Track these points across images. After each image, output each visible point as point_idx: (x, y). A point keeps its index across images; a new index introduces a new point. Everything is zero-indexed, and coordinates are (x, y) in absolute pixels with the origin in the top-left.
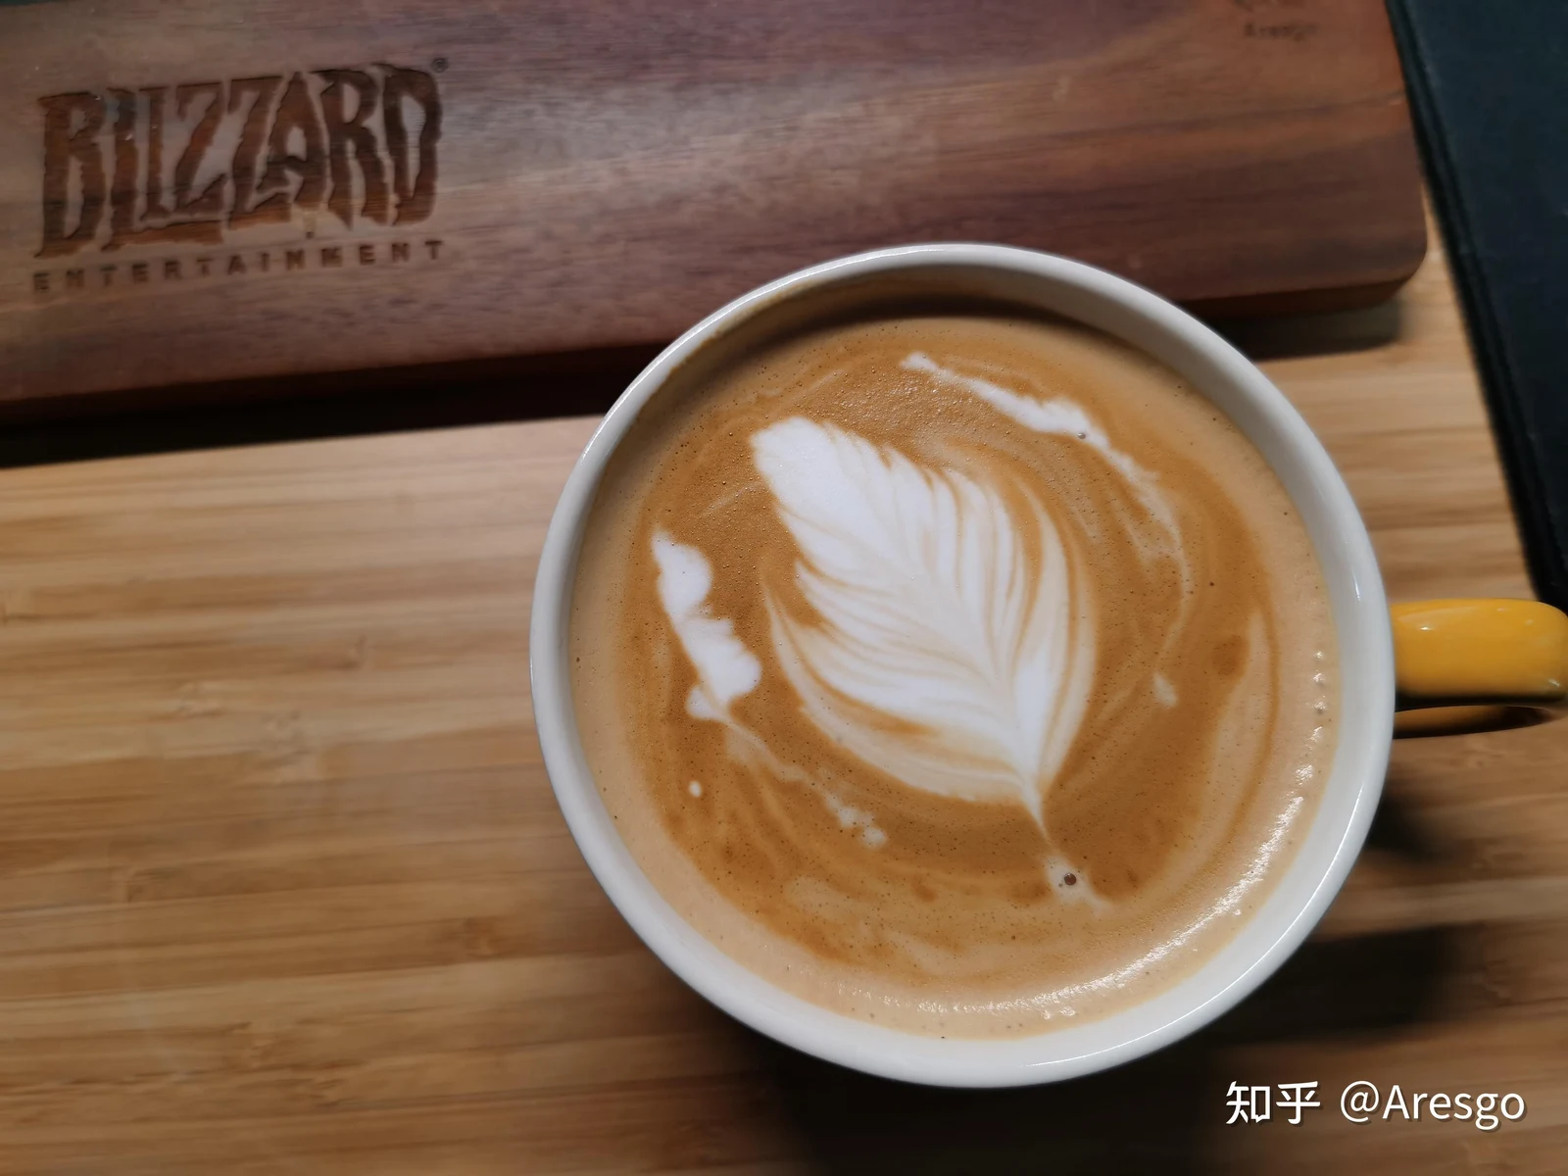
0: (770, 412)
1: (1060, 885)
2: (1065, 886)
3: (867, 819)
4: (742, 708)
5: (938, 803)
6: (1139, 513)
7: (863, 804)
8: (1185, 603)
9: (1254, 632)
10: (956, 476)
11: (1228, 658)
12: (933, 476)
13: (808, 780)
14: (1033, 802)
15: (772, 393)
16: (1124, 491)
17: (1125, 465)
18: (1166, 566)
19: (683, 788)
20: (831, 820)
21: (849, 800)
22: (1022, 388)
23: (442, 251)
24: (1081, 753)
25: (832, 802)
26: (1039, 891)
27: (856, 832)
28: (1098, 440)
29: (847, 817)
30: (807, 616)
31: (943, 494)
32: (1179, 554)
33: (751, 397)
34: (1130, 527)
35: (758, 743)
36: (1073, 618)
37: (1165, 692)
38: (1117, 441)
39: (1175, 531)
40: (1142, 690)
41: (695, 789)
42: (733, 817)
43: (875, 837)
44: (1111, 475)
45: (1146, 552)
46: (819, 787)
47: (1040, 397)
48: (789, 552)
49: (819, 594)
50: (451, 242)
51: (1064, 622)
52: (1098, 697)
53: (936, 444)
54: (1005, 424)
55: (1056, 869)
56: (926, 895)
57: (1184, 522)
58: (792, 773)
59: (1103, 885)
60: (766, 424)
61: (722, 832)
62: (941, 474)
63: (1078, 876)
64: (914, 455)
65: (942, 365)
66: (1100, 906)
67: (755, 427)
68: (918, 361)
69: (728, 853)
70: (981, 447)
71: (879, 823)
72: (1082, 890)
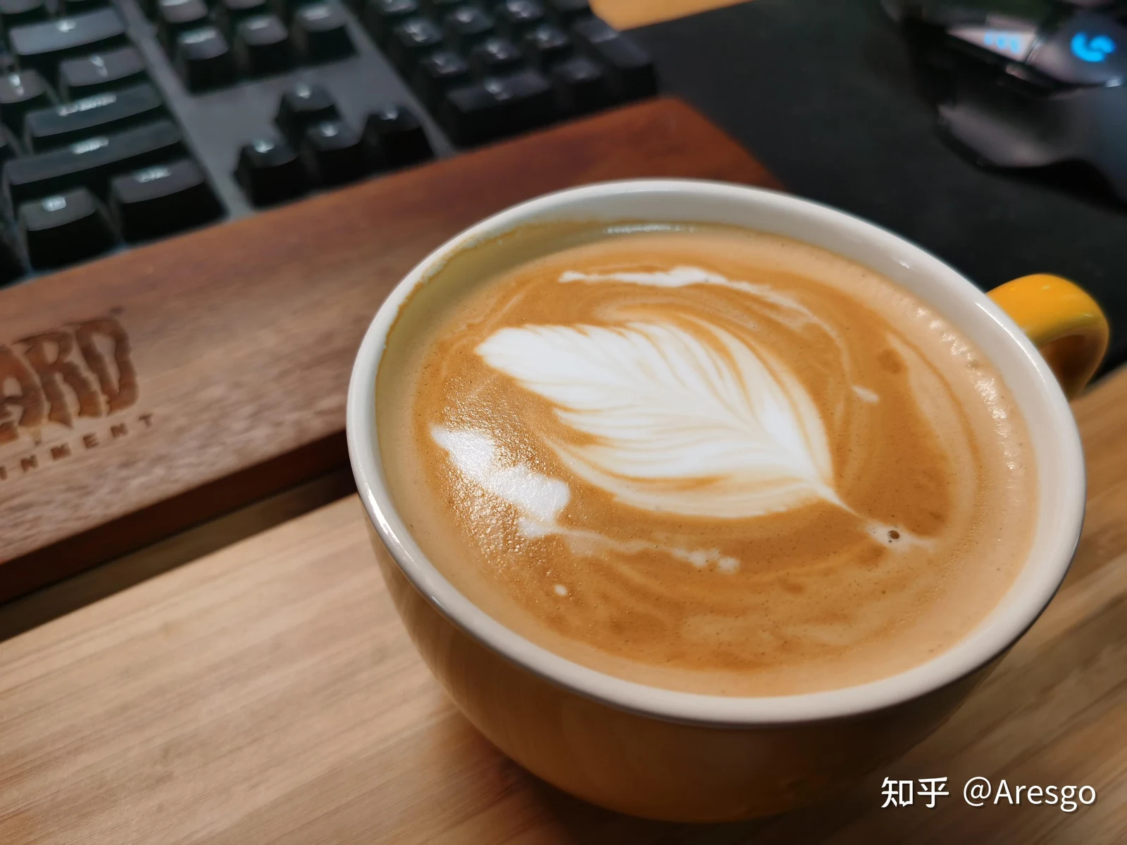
0: (481, 331)
1: (890, 541)
2: (893, 540)
3: (715, 554)
4: (567, 518)
5: (760, 522)
6: (773, 307)
7: (705, 545)
8: (840, 343)
9: (895, 344)
10: (635, 325)
11: (891, 364)
12: (622, 330)
13: (651, 546)
14: (830, 496)
15: (477, 321)
16: (755, 299)
17: (744, 286)
18: (810, 327)
19: (550, 594)
20: (686, 567)
21: (691, 547)
22: (650, 269)
23: (152, 420)
24: (840, 452)
25: (679, 553)
26: (877, 553)
27: (712, 567)
28: (717, 280)
29: (698, 559)
30: (583, 439)
31: (634, 337)
32: (815, 320)
33: (464, 327)
34: (773, 315)
35: (593, 536)
36: (772, 373)
37: (868, 396)
38: (730, 276)
39: (804, 310)
40: (850, 399)
41: (561, 590)
42: (605, 597)
43: (729, 564)
44: (739, 293)
45: (795, 325)
46: (662, 547)
47: (665, 269)
48: (545, 407)
49: (583, 423)
50: (158, 412)
51: (769, 379)
52: (826, 413)
53: (612, 313)
54: (652, 290)
55: (879, 533)
56: (797, 589)
57: (803, 302)
58: (636, 546)
59: (919, 529)
60: (483, 339)
61: (603, 612)
62: (625, 327)
63: (898, 530)
64: (601, 324)
65: (587, 273)
66: (927, 544)
67: (475, 344)
68: (569, 276)
69: (617, 627)
70: (644, 306)
71: (726, 552)
72: (907, 540)
